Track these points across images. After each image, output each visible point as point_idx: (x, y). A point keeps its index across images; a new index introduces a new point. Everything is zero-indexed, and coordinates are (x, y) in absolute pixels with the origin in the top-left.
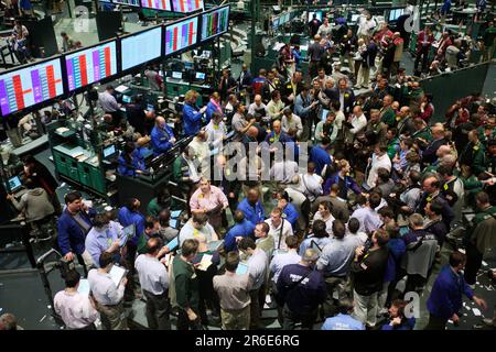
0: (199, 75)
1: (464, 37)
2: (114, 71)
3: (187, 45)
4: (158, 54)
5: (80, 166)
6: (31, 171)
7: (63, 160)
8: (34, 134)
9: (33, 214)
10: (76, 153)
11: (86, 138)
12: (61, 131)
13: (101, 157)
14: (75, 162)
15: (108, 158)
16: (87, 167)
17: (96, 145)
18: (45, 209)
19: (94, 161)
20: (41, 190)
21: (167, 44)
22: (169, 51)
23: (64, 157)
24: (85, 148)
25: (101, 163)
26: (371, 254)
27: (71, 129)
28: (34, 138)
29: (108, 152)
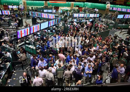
0: (54, 31)
1: (104, 25)
2: (39, 30)
3: (53, 25)
4: (47, 27)
5: (31, 49)
6: (22, 50)
7: (27, 48)
8: (20, 42)
9: (23, 59)
10: (30, 46)
11: (32, 43)
12: (27, 42)
13: (36, 47)
14: (30, 48)
15: (37, 47)
16: (33, 49)
17: (35, 45)
18: (25, 58)
19: (34, 48)
20: (24, 54)
21: (49, 25)
22: (49, 26)
23: (27, 47)
24: (32, 45)
25: (36, 48)
26: (95, 67)
27: (29, 41)
28: (20, 43)
29: (37, 46)
